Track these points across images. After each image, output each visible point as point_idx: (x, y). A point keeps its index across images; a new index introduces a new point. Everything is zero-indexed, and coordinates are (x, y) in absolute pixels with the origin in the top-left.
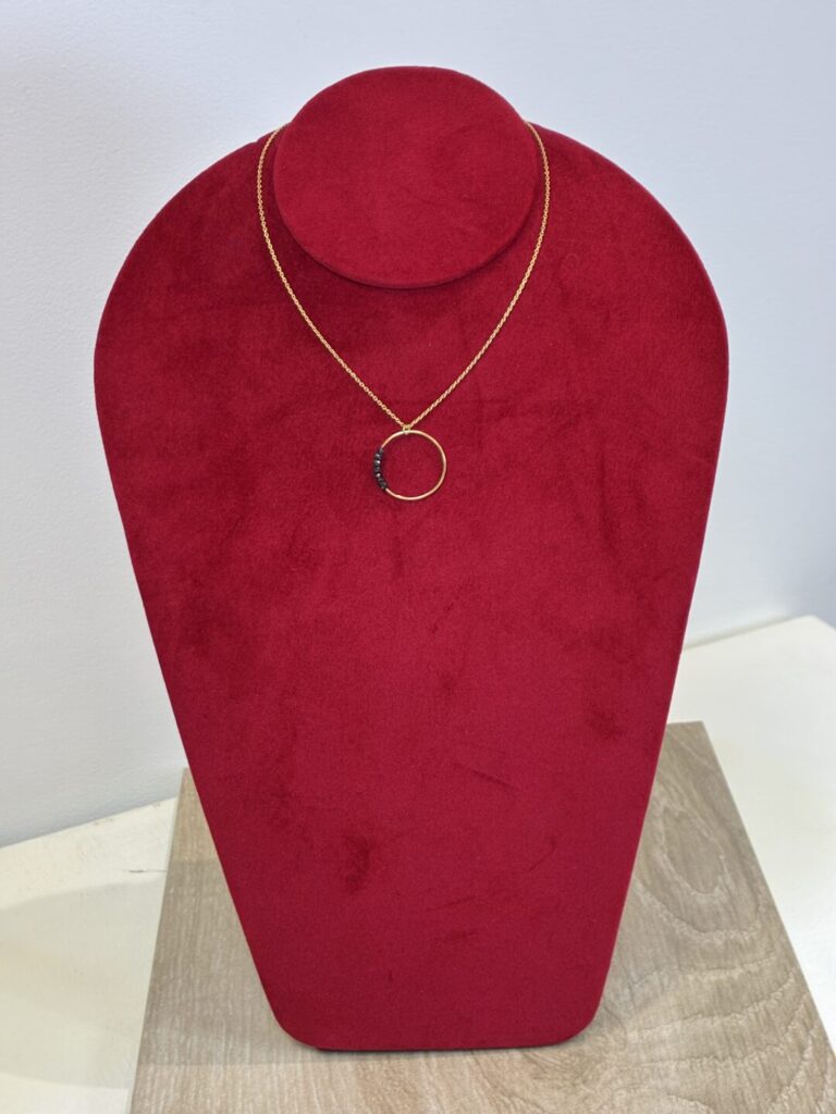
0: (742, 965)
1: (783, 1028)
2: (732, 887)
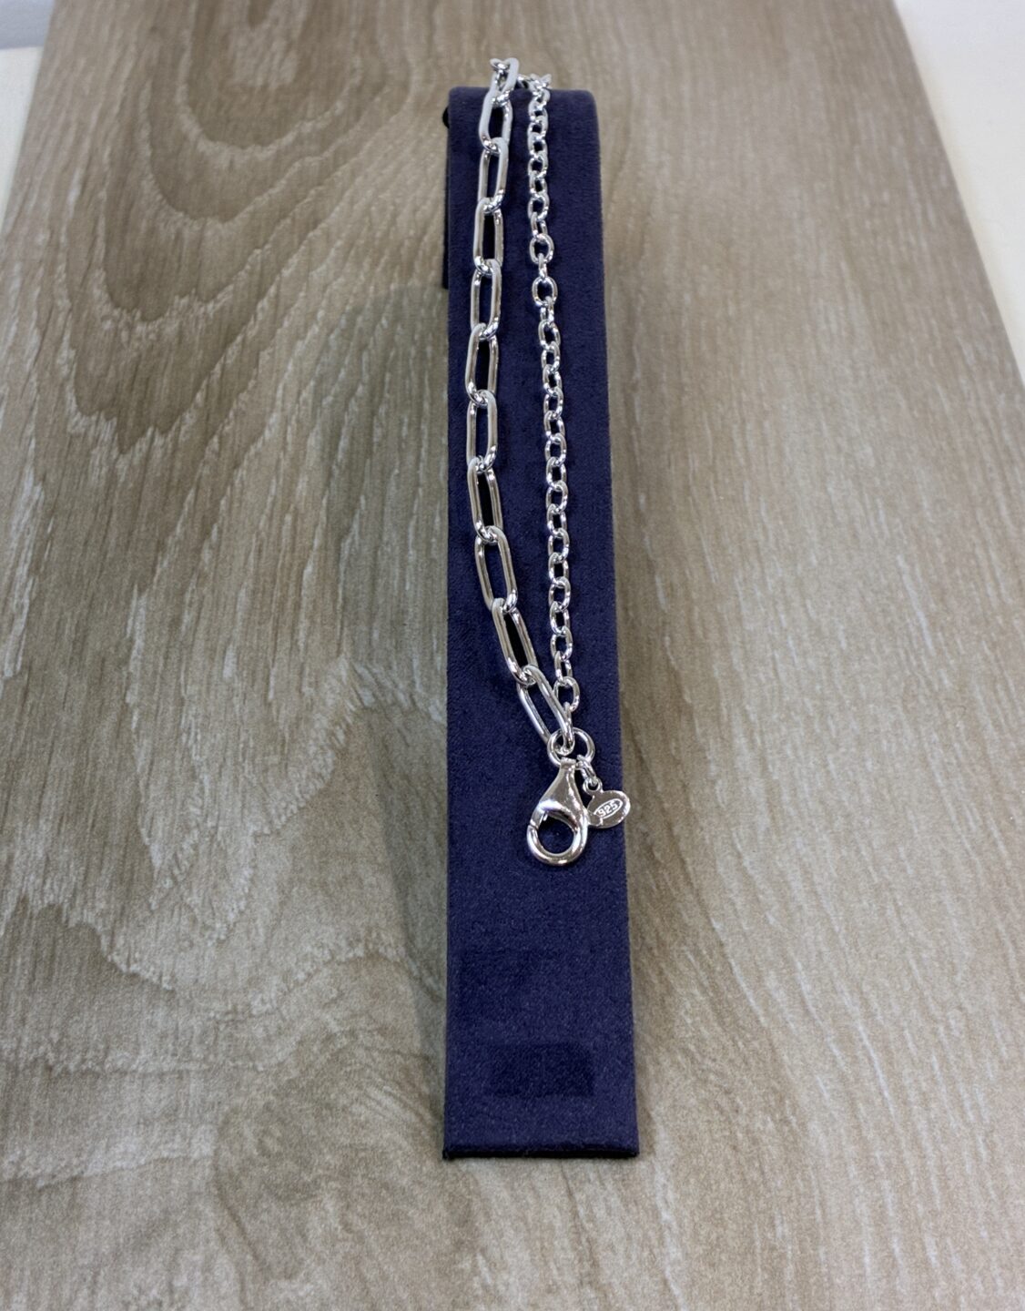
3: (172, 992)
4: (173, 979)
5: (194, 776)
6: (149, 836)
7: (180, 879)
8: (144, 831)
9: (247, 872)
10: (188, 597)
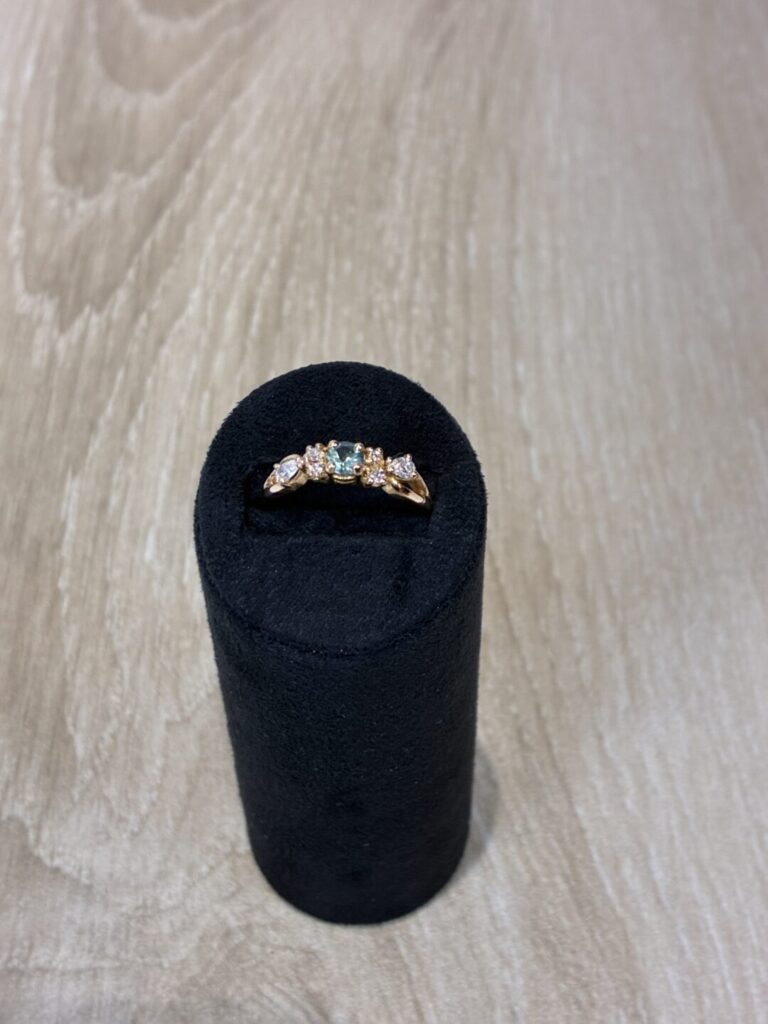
3: (89, 888)
4: (91, 875)
5: (114, 662)
6: (75, 725)
7: (100, 769)
8: (69, 720)
9: (159, 762)
10: (115, 478)
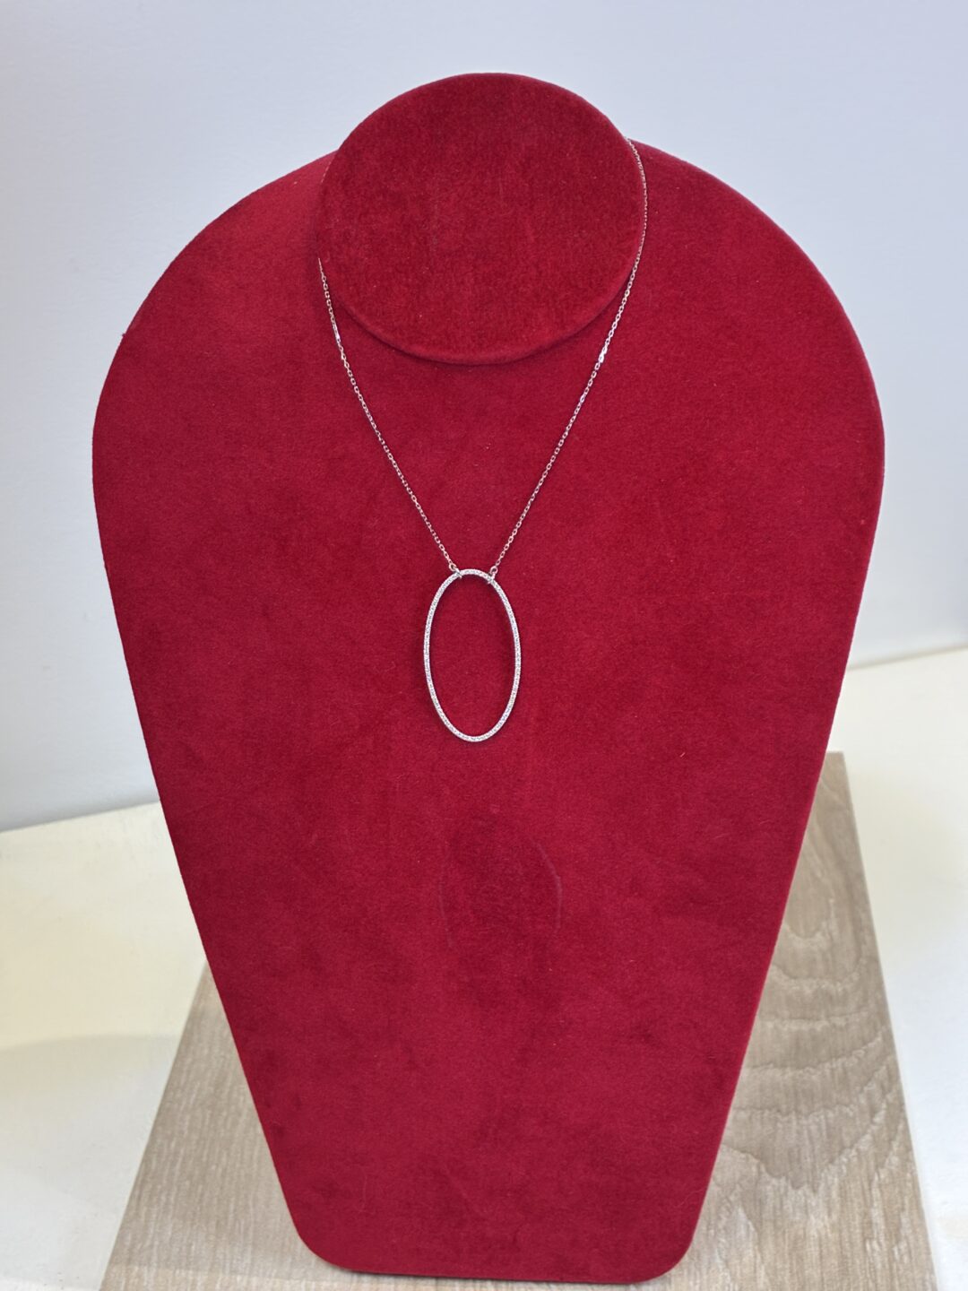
0: (828, 1017)
1: (858, 1088)
2: (835, 934)
